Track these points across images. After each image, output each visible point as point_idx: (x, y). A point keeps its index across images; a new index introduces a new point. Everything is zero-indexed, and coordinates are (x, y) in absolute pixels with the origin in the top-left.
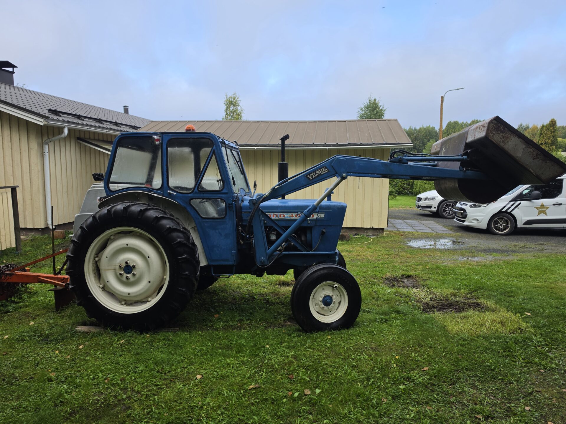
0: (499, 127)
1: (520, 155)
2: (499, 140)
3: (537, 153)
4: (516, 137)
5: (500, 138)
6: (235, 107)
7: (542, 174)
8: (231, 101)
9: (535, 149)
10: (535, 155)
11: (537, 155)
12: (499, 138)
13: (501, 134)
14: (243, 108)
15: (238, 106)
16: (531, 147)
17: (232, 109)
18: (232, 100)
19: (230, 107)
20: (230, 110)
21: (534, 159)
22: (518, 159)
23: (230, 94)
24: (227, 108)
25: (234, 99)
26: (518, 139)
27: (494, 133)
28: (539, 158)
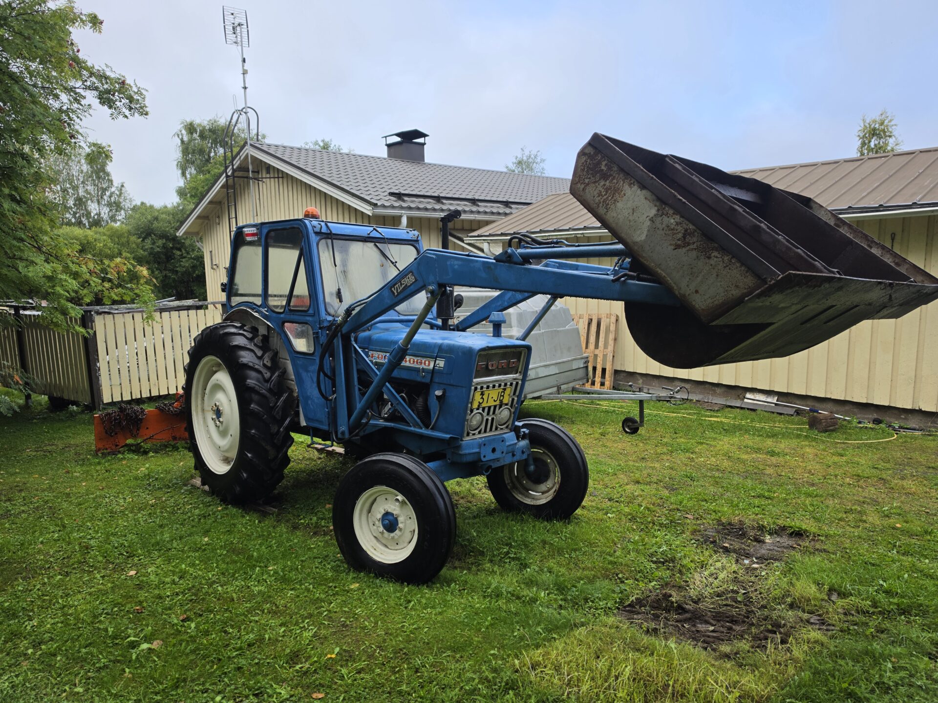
0: (599, 163)
1: (643, 237)
2: (597, 199)
3: (686, 230)
4: (635, 187)
5: (600, 194)
6: (883, 140)
7: (697, 292)
8: (874, 129)
9: (682, 217)
10: (680, 236)
11: (684, 237)
12: (595, 193)
13: (602, 183)
14: (900, 139)
15: (890, 136)
16: (671, 212)
17: (875, 145)
18: (877, 126)
19: (870, 142)
20: (869, 146)
21: (677, 247)
22: (636, 248)
23: (873, 116)
24: (863, 144)
25: (882, 124)
26: (639, 191)
27: (587, 181)
28: (689, 244)
